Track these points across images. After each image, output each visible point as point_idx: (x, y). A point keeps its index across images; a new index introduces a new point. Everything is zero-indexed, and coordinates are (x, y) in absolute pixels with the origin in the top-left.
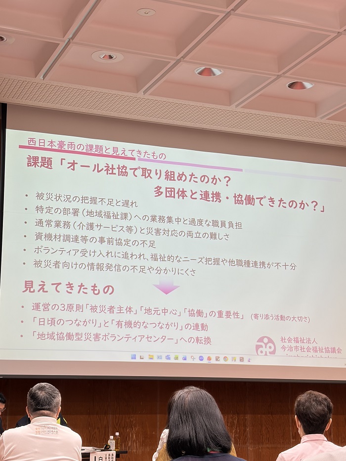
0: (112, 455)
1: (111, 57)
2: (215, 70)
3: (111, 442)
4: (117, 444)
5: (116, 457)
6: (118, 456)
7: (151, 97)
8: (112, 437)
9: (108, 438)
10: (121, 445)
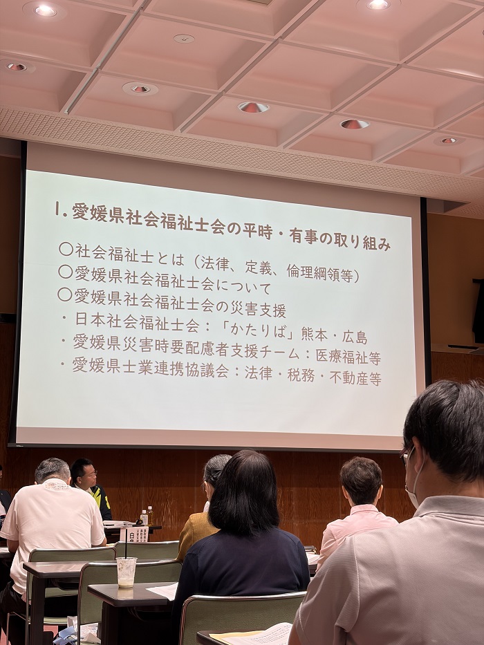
0: (145, 530)
1: (144, 90)
2: (260, 106)
3: (143, 517)
4: (149, 518)
5: (149, 533)
6: (151, 531)
7: (188, 136)
8: (144, 511)
9: (141, 513)
10: (155, 520)
